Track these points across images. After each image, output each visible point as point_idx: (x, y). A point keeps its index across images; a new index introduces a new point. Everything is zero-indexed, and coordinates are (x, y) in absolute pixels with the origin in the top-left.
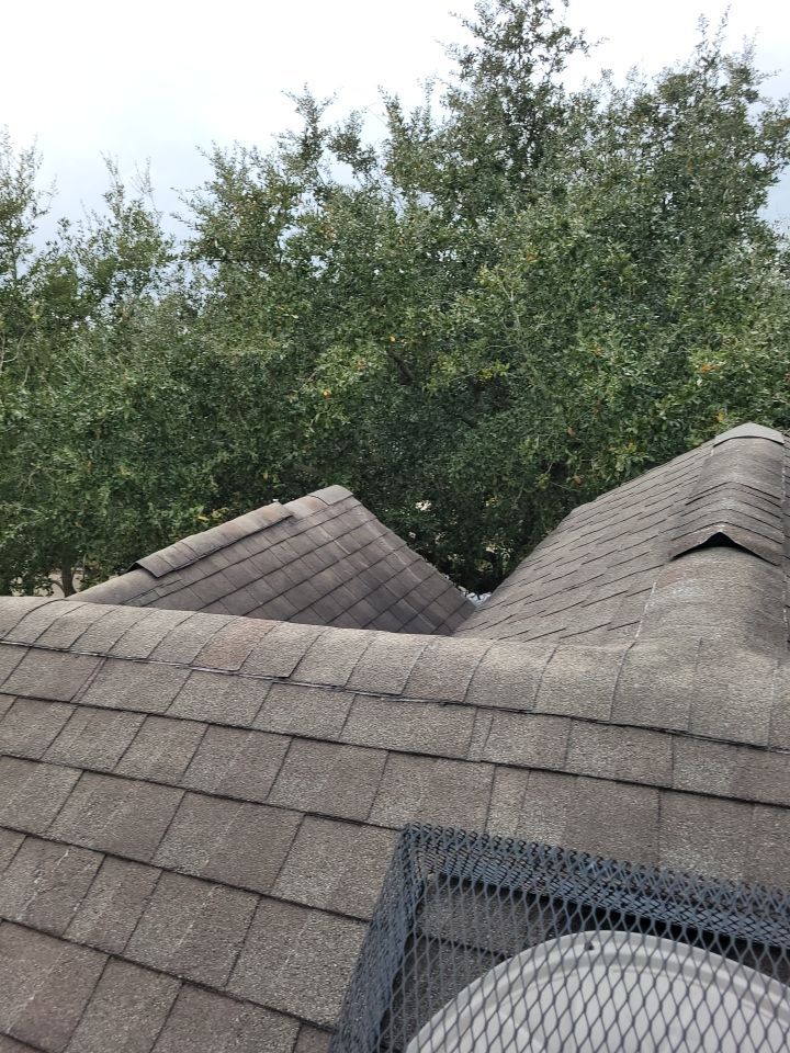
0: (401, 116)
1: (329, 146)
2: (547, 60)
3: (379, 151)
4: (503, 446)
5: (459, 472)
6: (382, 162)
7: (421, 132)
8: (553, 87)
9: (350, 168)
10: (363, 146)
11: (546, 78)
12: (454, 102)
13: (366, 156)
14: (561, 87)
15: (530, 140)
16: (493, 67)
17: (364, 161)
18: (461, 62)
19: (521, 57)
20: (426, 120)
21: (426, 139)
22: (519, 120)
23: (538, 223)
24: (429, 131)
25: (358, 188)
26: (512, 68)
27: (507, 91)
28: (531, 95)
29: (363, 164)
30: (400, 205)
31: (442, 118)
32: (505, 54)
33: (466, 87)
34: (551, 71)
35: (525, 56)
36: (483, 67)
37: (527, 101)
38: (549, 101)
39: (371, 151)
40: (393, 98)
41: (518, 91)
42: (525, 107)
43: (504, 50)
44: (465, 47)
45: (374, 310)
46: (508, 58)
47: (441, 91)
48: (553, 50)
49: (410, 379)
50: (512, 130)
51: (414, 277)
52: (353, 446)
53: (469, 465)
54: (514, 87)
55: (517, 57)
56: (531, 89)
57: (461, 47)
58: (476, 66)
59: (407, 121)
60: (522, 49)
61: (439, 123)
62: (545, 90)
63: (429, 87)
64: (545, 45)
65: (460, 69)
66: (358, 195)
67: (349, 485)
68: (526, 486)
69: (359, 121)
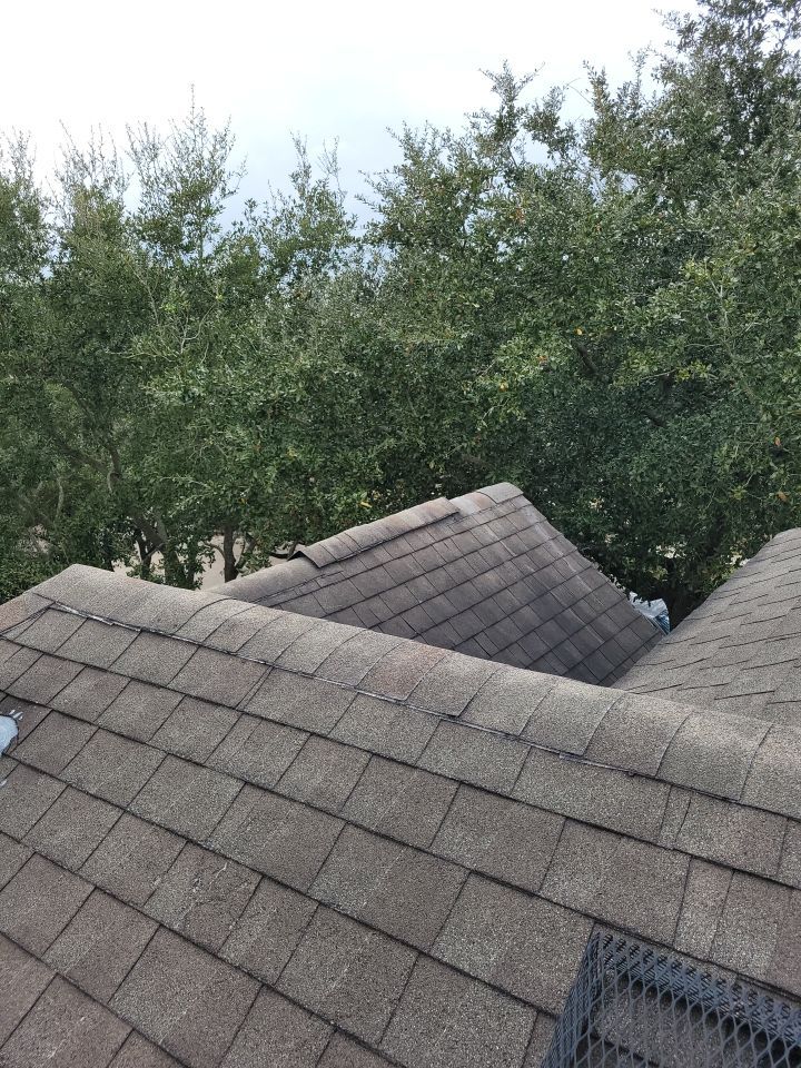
0: (607, 91)
1: (524, 125)
2: (782, 25)
3: (578, 128)
4: (693, 449)
5: (641, 474)
6: (581, 141)
7: (628, 108)
8: (786, 55)
9: (545, 147)
10: (561, 125)
11: (780, 46)
12: (668, 74)
13: (564, 134)
14: (797, 56)
15: (753, 115)
16: (717, 35)
17: (562, 140)
18: (680, 31)
19: (750, 23)
20: (635, 95)
21: (633, 115)
22: (742, 93)
23: (759, 210)
24: (637, 107)
25: (552, 167)
26: (739, 36)
27: (733, 62)
28: (760, 65)
29: (560, 143)
30: (598, 187)
31: (654, 91)
32: (732, 21)
33: (684, 58)
34: (786, 37)
35: (756, 23)
36: (705, 36)
37: (753, 71)
38: (780, 71)
39: (571, 129)
40: (599, 74)
41: (744, 61)
42: (750, 77)
43: (731, 17)
44: (687, 16)
45: (561, 300)
46: (735, 25)
47: (654, 62)
48: (791, 14)
49: (592, 371)
50: (734, 103)
51: (608, 267)
52: (525, 440)
53: (653, 467)
54: (740, 57)
55: (746, 23)
56: (760, 59)
57: (681, 16)
58: (697, 36)
59: (613, 97)
60: (753, 15)
61: (649, 97)
62: (776, 58)
63: (641, 61)
64: (781, 9)
65: (678, 39)
66: (550, 175)
67: (518, 481)
68: (718, 495)
69: (560, 98)
